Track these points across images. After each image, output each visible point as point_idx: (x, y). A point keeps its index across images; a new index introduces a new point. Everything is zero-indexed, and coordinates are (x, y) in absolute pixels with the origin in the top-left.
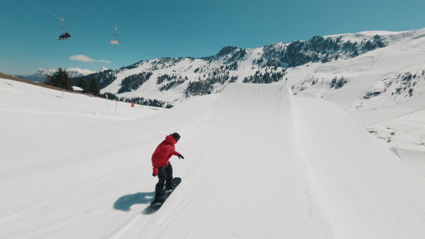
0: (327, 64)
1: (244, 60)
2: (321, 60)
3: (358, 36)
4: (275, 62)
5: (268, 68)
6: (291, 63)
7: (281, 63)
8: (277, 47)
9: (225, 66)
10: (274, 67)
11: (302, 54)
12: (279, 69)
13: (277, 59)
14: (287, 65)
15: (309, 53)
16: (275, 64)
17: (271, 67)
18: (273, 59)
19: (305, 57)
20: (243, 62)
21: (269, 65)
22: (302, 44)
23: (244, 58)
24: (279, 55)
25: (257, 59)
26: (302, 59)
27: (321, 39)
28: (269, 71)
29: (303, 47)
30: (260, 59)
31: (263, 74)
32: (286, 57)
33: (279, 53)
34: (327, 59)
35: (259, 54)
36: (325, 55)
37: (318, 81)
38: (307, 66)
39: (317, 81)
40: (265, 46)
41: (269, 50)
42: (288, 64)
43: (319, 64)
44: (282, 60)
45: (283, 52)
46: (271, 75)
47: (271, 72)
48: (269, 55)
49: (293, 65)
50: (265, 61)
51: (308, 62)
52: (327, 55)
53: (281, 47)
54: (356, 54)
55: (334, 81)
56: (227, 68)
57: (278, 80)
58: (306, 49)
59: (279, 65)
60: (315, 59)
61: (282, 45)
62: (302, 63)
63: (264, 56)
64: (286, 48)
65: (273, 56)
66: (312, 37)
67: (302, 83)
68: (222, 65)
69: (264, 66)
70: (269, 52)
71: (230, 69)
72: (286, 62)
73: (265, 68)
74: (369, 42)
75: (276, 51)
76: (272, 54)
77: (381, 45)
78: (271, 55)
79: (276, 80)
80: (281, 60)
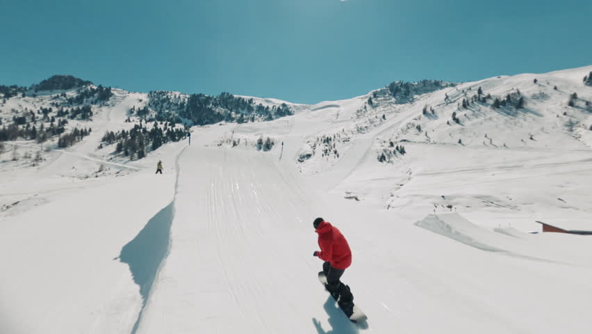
0: (244, 125)
1: (108, 105)
2: (235, 121)
3: (268, 101)
4: (171, 116)
5: (159, 123)
6: (196, 120)
7: (181, 119)
8: (173, 97)
9: (55, 109)
10: (169, 123)
11: (210, 109)
12: (179, 126)
13: (173, 112)
14: (190, 122)
15: (220, 110)
16: (172, 119)
17: (164, 123)
18: (167, 111)
19: (216, 113)
20: (104, 109)
21: (160, 118)
22: (209, 98)
23: (109, 102)
24: (176, 107)
25: (136, 108)
26: (212, 117)
27: (231, 97)
28: (161, 126)
29: (211, 102)
30: (142, 109)
31: (149, 130)
32: (188, 111)
33: (177, 105)
34: (243, 120)
35: (141, 101)
36: (239, 115)
37: (241, 142)
38: (221, 125)
39: (239, 142)
40: (151, 93)
41: (159, 98)
42: (193, 120)
43: (234, 125)
44: (183, 114)
45: (182, 104)
46: (165, 132)
47: (165, 129)
48: (160, 106)
49: (200, 122)
50: (153, 114)
51: (220, 120)
52: (242, 116)
53: (179, 97)
54: (270, 118)
55: (260, 142)
56: (61, 114)
57: (178, 140)
58: (216, 105)
59: (179, 121)
60: (229, 119)
61: (179, 95)
62: (212, 122)
63: (149, 104)
64: (186, 100)
65: (167, 109)
66: (220, 94)
67: (219, 143)
68: (47, 106)
69: (151, 120)
70: (159, 101)
71: (72, 118)
72: (189, 118)
73: (153, 123)
74: (279, 108)
75: (171, 101)
76: (165, 104)
77: (290, 114)
78: (162, 107)
79: (174, 140)
80: (180, 115)
